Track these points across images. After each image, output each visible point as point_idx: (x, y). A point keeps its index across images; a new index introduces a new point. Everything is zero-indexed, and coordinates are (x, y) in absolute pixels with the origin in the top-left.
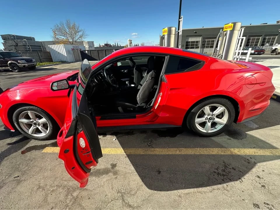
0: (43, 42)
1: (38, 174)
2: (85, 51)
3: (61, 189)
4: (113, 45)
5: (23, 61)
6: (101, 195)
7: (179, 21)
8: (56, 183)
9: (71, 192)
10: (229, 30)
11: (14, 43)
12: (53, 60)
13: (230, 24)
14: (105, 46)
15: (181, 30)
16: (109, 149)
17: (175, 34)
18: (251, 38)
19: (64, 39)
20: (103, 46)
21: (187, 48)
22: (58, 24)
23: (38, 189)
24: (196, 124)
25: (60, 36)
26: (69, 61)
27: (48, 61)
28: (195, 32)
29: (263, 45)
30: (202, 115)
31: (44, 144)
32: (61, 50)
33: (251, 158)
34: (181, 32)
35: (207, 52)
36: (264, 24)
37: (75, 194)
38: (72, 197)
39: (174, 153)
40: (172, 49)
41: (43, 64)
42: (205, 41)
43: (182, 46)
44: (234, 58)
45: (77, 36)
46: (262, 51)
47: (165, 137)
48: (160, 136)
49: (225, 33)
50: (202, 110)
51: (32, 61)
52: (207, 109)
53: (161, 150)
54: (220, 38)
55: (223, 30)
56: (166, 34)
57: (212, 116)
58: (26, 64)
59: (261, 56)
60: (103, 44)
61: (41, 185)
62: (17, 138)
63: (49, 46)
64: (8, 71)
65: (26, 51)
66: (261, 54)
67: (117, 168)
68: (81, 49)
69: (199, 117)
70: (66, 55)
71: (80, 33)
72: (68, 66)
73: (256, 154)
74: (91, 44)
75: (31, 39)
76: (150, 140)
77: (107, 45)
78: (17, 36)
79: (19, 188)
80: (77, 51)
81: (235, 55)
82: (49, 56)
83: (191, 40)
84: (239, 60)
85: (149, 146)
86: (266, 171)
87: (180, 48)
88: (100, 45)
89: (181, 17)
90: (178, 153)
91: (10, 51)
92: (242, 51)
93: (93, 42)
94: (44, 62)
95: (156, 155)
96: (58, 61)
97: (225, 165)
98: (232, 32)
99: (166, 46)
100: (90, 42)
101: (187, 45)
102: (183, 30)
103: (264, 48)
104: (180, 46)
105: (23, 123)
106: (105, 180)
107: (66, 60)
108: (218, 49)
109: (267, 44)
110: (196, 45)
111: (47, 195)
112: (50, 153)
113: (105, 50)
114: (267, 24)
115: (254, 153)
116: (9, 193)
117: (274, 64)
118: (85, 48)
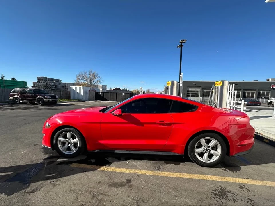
0: (67, 83)
1: (69, 181)
2: (100, 92)
3: (88, 193)
4: (122, 89)
5: (49, 97)
6: (120, 200)
7: (180, 77)
8: (84, 189)
9: (96, 196)
10: (219, 86)
11: (45, 83)
12: (71, 98)
13: (220, 82)
14: (115, 89)
15: (182, 82)
16: (124, 169)
17: (177, 86)
18: (246, 91)
19: (84, 82)
20: (113, 89)
21: (188, 96)
22: (82, 72)
23: (70, 191)
24: (196, 154)
25: (81, 80)
26: (84, 100)
27: (67, 99)
28: (194, 84)
29: (259, 97)
30: (200, 146)
31: (71, 161)
32: (80, 90)
33: (244, 185)
34: (182, 84)
35: (207, 100)
36: (255, 81)
37: (99, 198)
38: (97, 199)
39: (178, 176)
40: (174, 97)
41: (63, 100)
42: (204, 91)
43: (184, 94)
44: (231, 107)
45: (95, 81)
46: (258, 103)
47: (170, 164)
48: (166, 163)
49: (216, 87)
50: (199, 142)
51: (56, 97)
52: (203, 141)
53: (167, 173)
54: (213, 91)
55: (214, 85)
56: (170, 85)
57: (208, 147)
58: (50, 100)
59: (258, 107)
60: (113, 88)
61: (72, 189)
62: (48, 155)
63: (71, 87)
64: (33, 104)
65: (52, 90)
66: (258, 105)
67: (131, 183)
68: (96, 91)
69: (198, 147)
70: (83, 95)
71: (98, 79)
72: (83, 104)
73: (249, 183)
74: (104, 87)
75: (59, 81)
76: (157, 165)
77: (116, 89)
78: (49, 78)
79: (55, 189)
80: (92, 92)
81: (231, 104)
82: (68, 95)
83: (191, 89)
84: (234, 109)
85: (157, 170)
86: (257, 196)
87: (181, 96)
88: (111, 88)
89: (181, 73)
90: (181, 176)
91: (39, 88)
92: (237, 102)
93: (106, 86)
94: (63, 99)
95: (163, 177)
96: (75, 99)
97: (221, 188)
98: (222, 87)
99: (170, 94)
100: (104, 86)
101: (188, 94)
102: (184, 82)
103: (260, 100)
104: (182, 94)
105: (60, 141)
106: (122, 190)
107: (82, 98)
108: (213, 98)
109: (263, 98)
110: (196, 94)
111: (77, 196)
112: (77, 168)
113: (117, 93)
114: (258, 81)
115: (246, 182)
116: (48, 192)
117: (267, 114)
118: (100, 90)
